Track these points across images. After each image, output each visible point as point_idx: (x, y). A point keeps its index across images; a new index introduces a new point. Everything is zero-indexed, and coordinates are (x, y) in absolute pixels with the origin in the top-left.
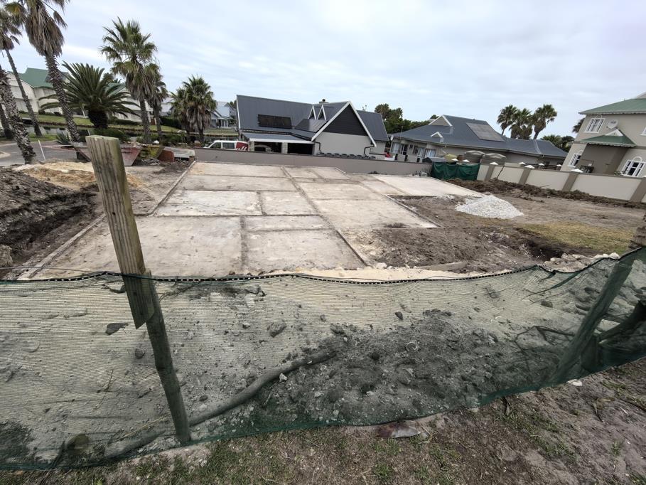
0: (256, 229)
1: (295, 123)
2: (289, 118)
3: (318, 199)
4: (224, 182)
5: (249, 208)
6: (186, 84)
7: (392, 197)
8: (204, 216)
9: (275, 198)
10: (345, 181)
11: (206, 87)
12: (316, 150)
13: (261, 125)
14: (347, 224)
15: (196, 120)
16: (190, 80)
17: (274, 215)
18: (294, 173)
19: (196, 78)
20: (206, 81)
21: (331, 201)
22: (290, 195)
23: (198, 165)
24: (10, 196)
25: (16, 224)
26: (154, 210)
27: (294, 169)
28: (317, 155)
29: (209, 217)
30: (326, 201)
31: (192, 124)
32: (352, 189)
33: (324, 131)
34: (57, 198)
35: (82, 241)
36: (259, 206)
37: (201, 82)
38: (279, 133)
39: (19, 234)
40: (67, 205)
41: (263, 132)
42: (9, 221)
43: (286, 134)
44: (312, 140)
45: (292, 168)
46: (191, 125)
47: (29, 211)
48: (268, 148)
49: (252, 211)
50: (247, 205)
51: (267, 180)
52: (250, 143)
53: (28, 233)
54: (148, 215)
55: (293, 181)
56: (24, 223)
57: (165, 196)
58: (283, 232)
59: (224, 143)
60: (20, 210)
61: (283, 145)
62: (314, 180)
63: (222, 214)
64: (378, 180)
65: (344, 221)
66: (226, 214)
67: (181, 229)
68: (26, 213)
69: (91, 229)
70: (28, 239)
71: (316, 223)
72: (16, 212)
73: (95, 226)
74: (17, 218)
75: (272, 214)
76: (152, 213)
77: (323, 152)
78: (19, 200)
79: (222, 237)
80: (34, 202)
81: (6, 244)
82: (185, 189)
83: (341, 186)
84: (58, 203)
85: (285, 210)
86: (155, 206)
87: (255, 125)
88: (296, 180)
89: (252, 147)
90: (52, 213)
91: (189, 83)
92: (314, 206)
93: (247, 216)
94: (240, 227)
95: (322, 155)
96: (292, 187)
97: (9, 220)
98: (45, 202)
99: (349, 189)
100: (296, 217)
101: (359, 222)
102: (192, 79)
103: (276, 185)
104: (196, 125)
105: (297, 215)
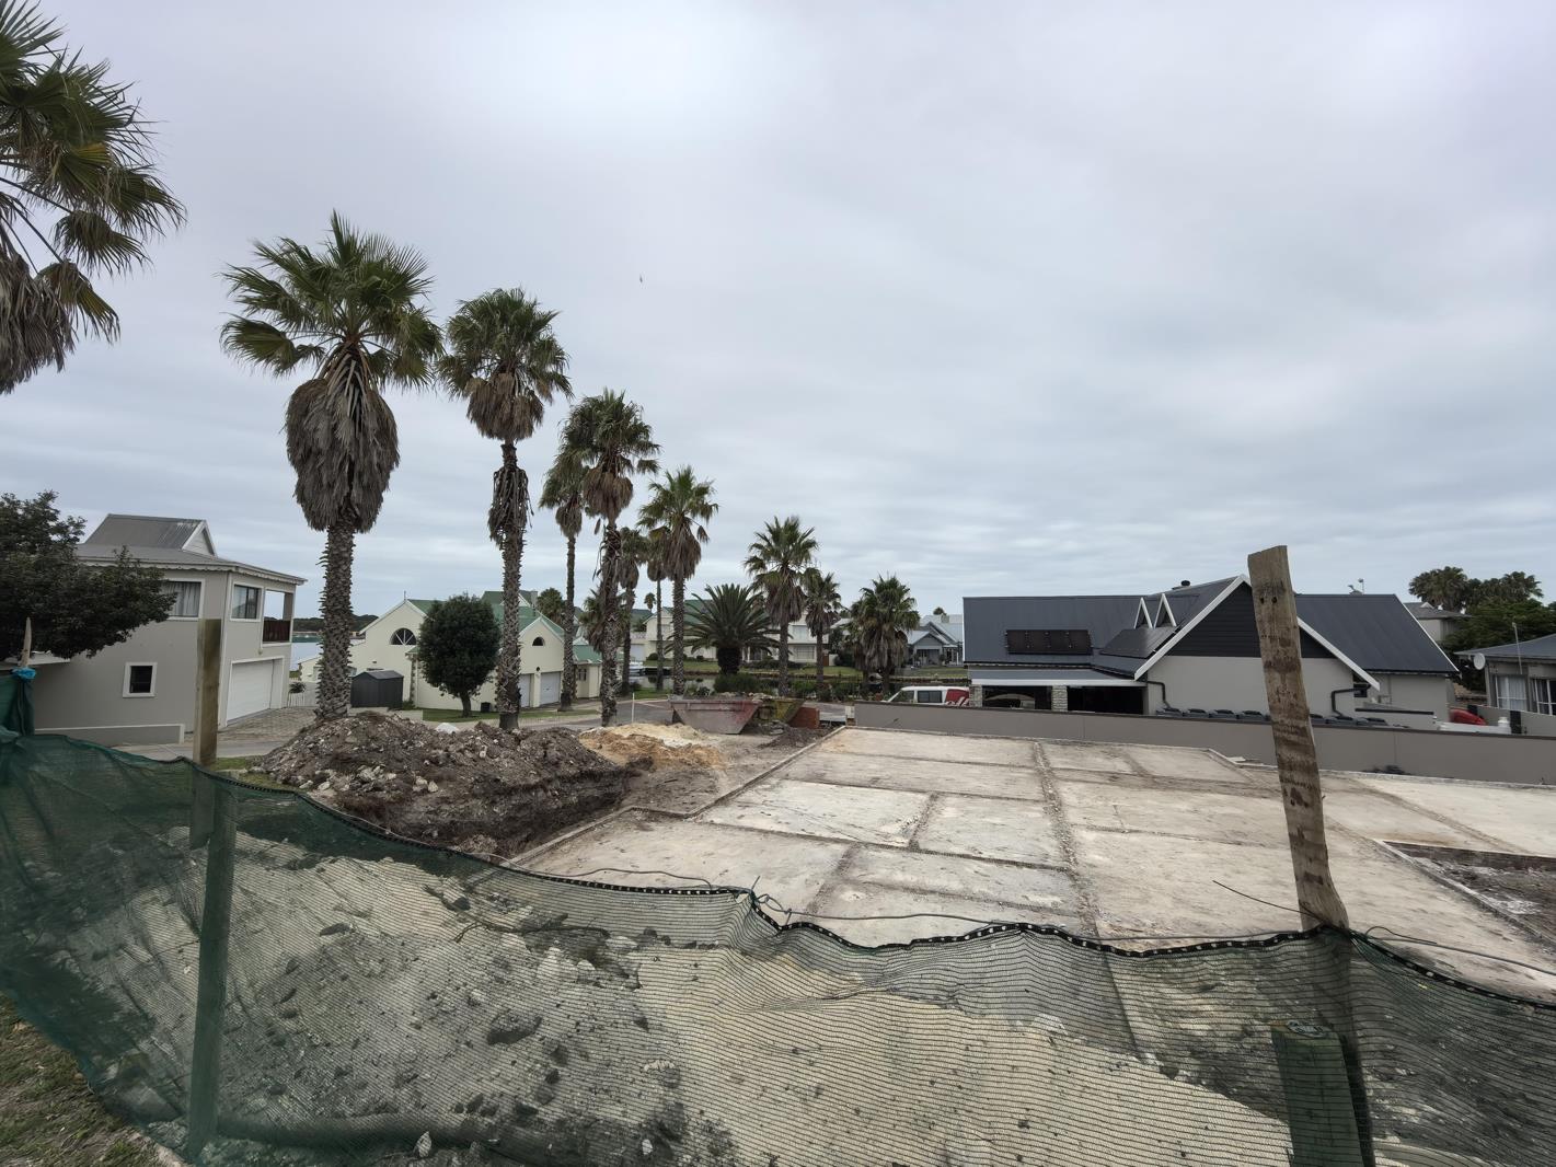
0: (869, 878)
1: (1098, 641)
2: (1086, 631)
3: (1091, 828)
4: (873, 768)
5: (885, 829)
6: (868, 590)
7: (1415, 851)
8: (780, 833)
9: (968, 812)
10: (1227, 787)
11: (903, 591)
12: (1153, 700)
13: (1012, 651)
14: (1154, 911)
15: (878, 651)
16: (875, 583)
17: (936, 853)
18: (1058, 758)
19: (885, 580)
20: (902, 581)
21: (1134, 838)
22: (1013, 810)
23: (846, 734)
24: (535, 765)
25: (520, 807)
26: (702, 810)
27: (1070, 749)
28: (1158, 716)
29: (786, 835)
30: (1118, 836)
31: (870, 659)
32: (1239, 812)
33: (1170, 653)
34: (591, 776)
35: (566, 847)
36: (913, 827)
37: (893, 583)
38: (1057, 666)
39: (517, 825)
40: (598, 788)
41: (1017, 666)
42: (514, 802)
43: (1078, 666)
44: (1137, 675)
45: (1064, 744)
46: (866, 661)
47: (546, 791)
48: (1027, 701)
49: (887, 836)
50: (884, 822)
51: (976, 770)
52: (973, 689)
53: (529, 824)
54: (687, 817)
55: (1046, 776)
56: (532, 808)
57: (740, 786)
58: (931, 897)
59: (919, 692)
60: (534, 787)
61: (1055, 692)
62: (1114, 778)
63: (817, 834)
64: (1373, 792)
65: (1145, 900)
66: (826, 834)
67: (720, 851)
68: (541, 793)
69: (591, 829)
70: (525, 836)
71: (1041, 891)
72: (528, 789)
73: (601, 825)
74: (527, 798)
75: (932, 848)
76: (695, 815)
77: (1173, 706)
78: (542, 772)
79: (781, 881)
80: (559, 777)
81: (494, 837)
82: (787, 777)
83: (1199, 799)
84: (590, 784)
85: (972, 844)
86: (709, 803)
87: (999, 652)
88: (1058, 774)
89: (978, 698)
90: (574, 799)
91: (873, 588)
92: (1068, 847)
93: (867, 845)
94: (835, 865)
95: (1173, 713)
96: (1034, 791)
97: (515, 800)
98: (571, 780)
99: (1227, 810)
100: (993, 865)
101: (1207, 912)
102: (878, 581)
103: (992, 783)
104: (876, 660)
105: (999, 862)
